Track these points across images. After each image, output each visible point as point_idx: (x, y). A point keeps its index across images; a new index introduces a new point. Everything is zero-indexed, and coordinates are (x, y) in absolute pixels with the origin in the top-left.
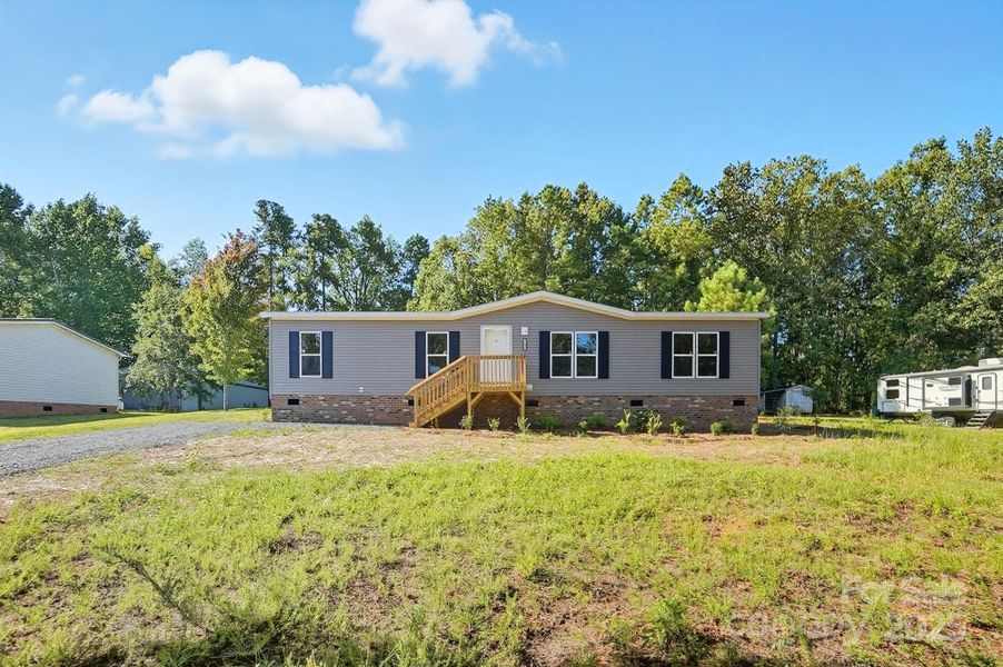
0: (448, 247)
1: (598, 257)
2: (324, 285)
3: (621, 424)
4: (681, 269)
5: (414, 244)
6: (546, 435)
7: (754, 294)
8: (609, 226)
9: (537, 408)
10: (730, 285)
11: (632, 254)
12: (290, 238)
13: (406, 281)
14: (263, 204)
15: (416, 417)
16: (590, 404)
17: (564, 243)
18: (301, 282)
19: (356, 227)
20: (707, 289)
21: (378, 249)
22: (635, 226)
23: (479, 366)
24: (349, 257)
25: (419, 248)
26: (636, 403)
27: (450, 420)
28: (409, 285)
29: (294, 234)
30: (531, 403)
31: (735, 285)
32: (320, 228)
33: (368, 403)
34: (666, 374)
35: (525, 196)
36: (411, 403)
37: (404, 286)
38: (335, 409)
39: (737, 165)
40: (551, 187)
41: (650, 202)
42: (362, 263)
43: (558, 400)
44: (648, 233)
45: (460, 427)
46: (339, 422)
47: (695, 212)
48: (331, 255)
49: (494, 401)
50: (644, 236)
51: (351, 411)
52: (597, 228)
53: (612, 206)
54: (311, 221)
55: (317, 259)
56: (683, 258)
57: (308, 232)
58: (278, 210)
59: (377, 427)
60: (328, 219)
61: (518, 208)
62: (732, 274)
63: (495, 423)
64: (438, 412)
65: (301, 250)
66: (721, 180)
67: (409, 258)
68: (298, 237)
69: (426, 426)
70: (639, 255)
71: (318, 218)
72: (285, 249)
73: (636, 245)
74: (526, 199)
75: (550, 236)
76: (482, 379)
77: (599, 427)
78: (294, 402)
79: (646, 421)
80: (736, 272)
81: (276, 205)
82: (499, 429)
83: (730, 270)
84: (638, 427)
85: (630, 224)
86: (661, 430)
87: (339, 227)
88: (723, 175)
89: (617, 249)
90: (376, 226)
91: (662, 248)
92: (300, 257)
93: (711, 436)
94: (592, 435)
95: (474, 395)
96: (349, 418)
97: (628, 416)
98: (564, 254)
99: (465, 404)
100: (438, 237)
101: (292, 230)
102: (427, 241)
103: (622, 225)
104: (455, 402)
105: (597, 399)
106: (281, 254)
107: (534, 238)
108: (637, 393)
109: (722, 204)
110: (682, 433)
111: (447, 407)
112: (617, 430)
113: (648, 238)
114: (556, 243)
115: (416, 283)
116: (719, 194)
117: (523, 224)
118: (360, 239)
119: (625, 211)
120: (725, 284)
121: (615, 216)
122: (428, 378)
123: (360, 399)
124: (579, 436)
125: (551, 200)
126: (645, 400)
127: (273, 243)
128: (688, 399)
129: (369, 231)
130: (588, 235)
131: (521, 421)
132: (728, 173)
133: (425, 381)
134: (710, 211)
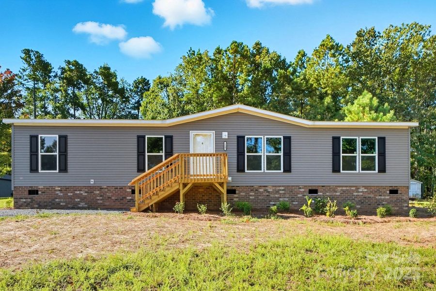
0: (163, 84)
1: (269, 90)
2: (75, 110)
3: (304, 208)
4: (328, 100)
5: (140, 83)
6: (245, 218)
7: (385, 114)
8: (277, 70)
9: (235, 195)
10: (367, 109)
11: (293, 89)
12: (50, 77)
13: (134, 108)
14: (27, 52)
15: (136, 203)
16: (277, 192)
17: (246, 80)
18: (58, 107)
19: (98, 70)
20: (350, 112)
21: (114, 86)
22: (295, 71)
23: (189, 162)
24: (94, 91)
25: (143, 85)
26: (313, 191)
27: (165, 206)
28: (137, 111)
29: (52, 74)
30: (231, 191)
31: (371, 109)
32: (71, 71)
33: (98, 192)
34: (336, 170)
35: (218, 49)
36: (133, 192)
37: (133, 112)
38: (70, 197)
39: (365, 30)
40: (236, 42)
41: (304, 55)
42: (103, 96)
43: (252, 188)
44: (305, 75)
45: (173, 212)
46: (73, 208)
47: (337, 61)
48: (79, 89)
49: (201, 190)
50: (302, 77)
51: (83, 199)
52: (268, 71)
53: (279, 57)
54: (64, 65)
55: (70, 92)
56: (329, 92)
57: (62, 73)
58: (39, 56)
59: (105, 211)
60: (77, 65)
61: (213, 57)
62: (368, 101)
63: (203, 208)
64: (156, 199)
65: (57, 85)
66: (355, 40)
67: (136, 93)
68: (55, 76)
69: (146, 211)
70: (298, 90)
71: (69, 63)
72: (45, 84)
73: (296, 83)
74: (219, 51)
75: (235, 77)
76: (192, 173)
77: (287, 210)
78: (33, 192)
79: (324, 205)
80: (371, 99)
81: (37, 52)
82: (206, 212)
83: (366, 98)
84: (318, 210)
85: (291, 69)
86: (337, 213)
87: (85, 70)
88: (356, 36)
89: (283, 86)
90: (112, 71)
91: (315, 85)
92: (56, 90)
93: (378, 218)
94: (283, 217)
95: (185, 185)
96: (82, 204)
97: (309, 202)
98: (245, 88)
99: (177, 192)
100: (156, 77)
101: (50, 72)
102: (148, 81)
103: (286, 70)
104: (169, 191)
105: (283, 188)
106: (43, 88)
107: (225, 78)
108: (314, 183)
109: (356, 56)
110: (355, 215)
111: (163, 195)
112: (302, 213)
113: (304, 79)
114: (240, 81)
115: (141, 109)
116: (352, 49)
117: (216, 68)
118: (101, 78)
119: (288, 61)
120: (364, 108)
121: (280, 63)
122: (147, 171)
123: (91, 189)
124: (273, 218)
125: (236, 52)
126: (319, 189)
127: (36, 80)
128: (354, 188)
129: (107, 73)
130: (262, 76)
131: (225, 206)
132: (360, 34)
133: (144, 174)
134: (347, 61)
